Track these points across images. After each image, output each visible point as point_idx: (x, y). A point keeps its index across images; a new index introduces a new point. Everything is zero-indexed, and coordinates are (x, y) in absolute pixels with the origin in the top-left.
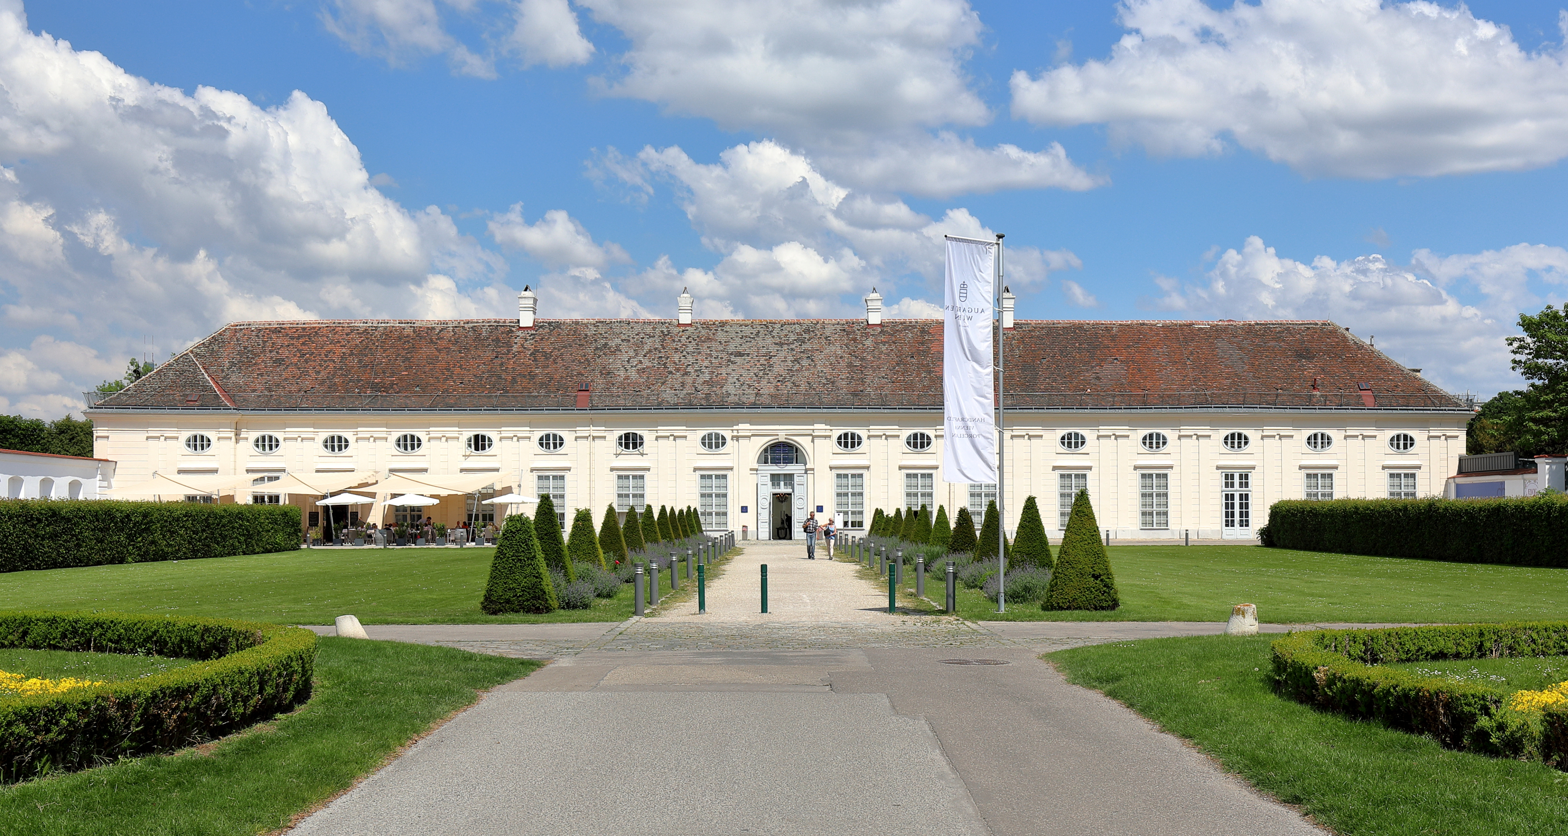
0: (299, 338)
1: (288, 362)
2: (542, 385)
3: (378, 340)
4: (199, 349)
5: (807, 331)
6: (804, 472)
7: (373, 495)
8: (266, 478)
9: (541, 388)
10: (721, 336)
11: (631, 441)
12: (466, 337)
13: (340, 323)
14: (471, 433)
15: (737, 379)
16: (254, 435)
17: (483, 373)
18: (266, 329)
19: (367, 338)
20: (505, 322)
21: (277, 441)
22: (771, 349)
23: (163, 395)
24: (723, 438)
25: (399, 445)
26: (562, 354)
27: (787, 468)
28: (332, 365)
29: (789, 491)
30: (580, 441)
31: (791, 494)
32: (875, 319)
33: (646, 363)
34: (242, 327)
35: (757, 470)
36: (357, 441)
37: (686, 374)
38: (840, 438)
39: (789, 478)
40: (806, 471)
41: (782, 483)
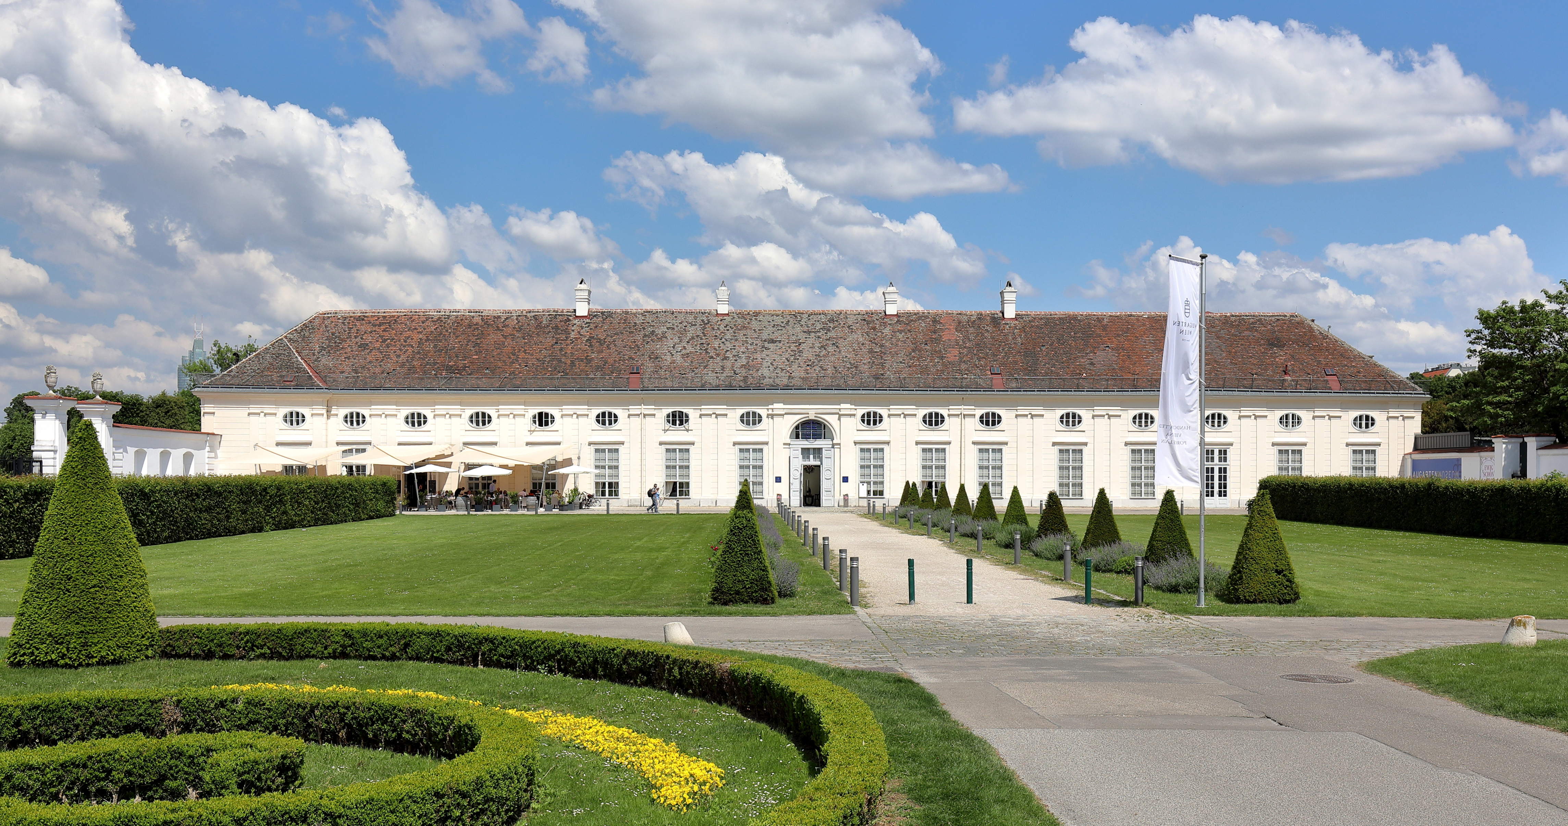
0: (380, 325)
1: (371, 346)
2: (598, 368)
3: (450, 328)
4: (292, 334)
5: (832, 320)
6: (831, 446)
7: (448, 465)
8: (354, 450)
9: (597, 370)
10: (755, 324)
11: (677, 418)
12: (528, 325)
13: (416, 312)
14: (535, 411)
15: (771, 364)
16: (343, 411)
17: (545, 357)
18: (351, 317)
19: (441, 326)
20: (562, 312)
21: (364, 417)
22: (800, 336)
23: (262, 376)
24: (760, 416)
25: (472, 421)
26: (614, 341)
27: (816, 443)
28: (410, 349)
29: (818, 463)
30: (632, 418)
31: (819, 466)
32: (891, 310)
33: (690, 348)
34: (329, 315)
35: (789, 444)
36: (434, 418)
37: (725, 358)
38: (863, 416)
39: (818, 452)
40: (833, 446)
41: (811, 456)
